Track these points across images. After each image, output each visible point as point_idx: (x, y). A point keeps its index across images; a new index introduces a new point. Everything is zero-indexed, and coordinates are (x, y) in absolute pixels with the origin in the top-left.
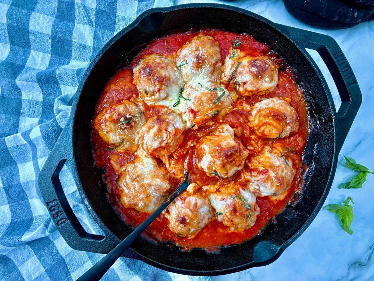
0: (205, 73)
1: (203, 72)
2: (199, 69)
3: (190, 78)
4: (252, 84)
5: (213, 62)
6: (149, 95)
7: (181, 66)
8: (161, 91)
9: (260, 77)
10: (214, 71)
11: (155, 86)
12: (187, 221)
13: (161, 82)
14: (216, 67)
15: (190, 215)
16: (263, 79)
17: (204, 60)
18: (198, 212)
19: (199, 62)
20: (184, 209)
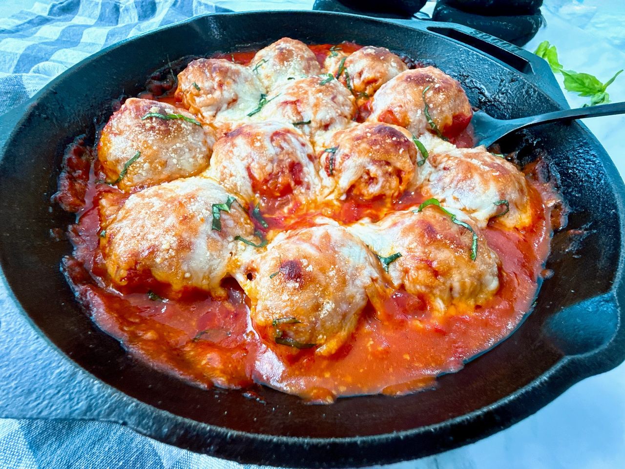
0: (295, 68)
1: (292, 66)
2: (285, 62)
3: (274, 80)
4: (373, 69)
5: (306, 56)
6: (202, 92)
7: (256, 68)
8: (225, 87)
9: (383, 59)
10: (309, 67)
11: (213, 80)
12: (307, 269)
13: (224, 72)
14: (311, 63)
15: (316, 255)
16: (388, 62)
17: (290, 51)
18: (336, 252)
19: (282, 52)
20: (297, 244)
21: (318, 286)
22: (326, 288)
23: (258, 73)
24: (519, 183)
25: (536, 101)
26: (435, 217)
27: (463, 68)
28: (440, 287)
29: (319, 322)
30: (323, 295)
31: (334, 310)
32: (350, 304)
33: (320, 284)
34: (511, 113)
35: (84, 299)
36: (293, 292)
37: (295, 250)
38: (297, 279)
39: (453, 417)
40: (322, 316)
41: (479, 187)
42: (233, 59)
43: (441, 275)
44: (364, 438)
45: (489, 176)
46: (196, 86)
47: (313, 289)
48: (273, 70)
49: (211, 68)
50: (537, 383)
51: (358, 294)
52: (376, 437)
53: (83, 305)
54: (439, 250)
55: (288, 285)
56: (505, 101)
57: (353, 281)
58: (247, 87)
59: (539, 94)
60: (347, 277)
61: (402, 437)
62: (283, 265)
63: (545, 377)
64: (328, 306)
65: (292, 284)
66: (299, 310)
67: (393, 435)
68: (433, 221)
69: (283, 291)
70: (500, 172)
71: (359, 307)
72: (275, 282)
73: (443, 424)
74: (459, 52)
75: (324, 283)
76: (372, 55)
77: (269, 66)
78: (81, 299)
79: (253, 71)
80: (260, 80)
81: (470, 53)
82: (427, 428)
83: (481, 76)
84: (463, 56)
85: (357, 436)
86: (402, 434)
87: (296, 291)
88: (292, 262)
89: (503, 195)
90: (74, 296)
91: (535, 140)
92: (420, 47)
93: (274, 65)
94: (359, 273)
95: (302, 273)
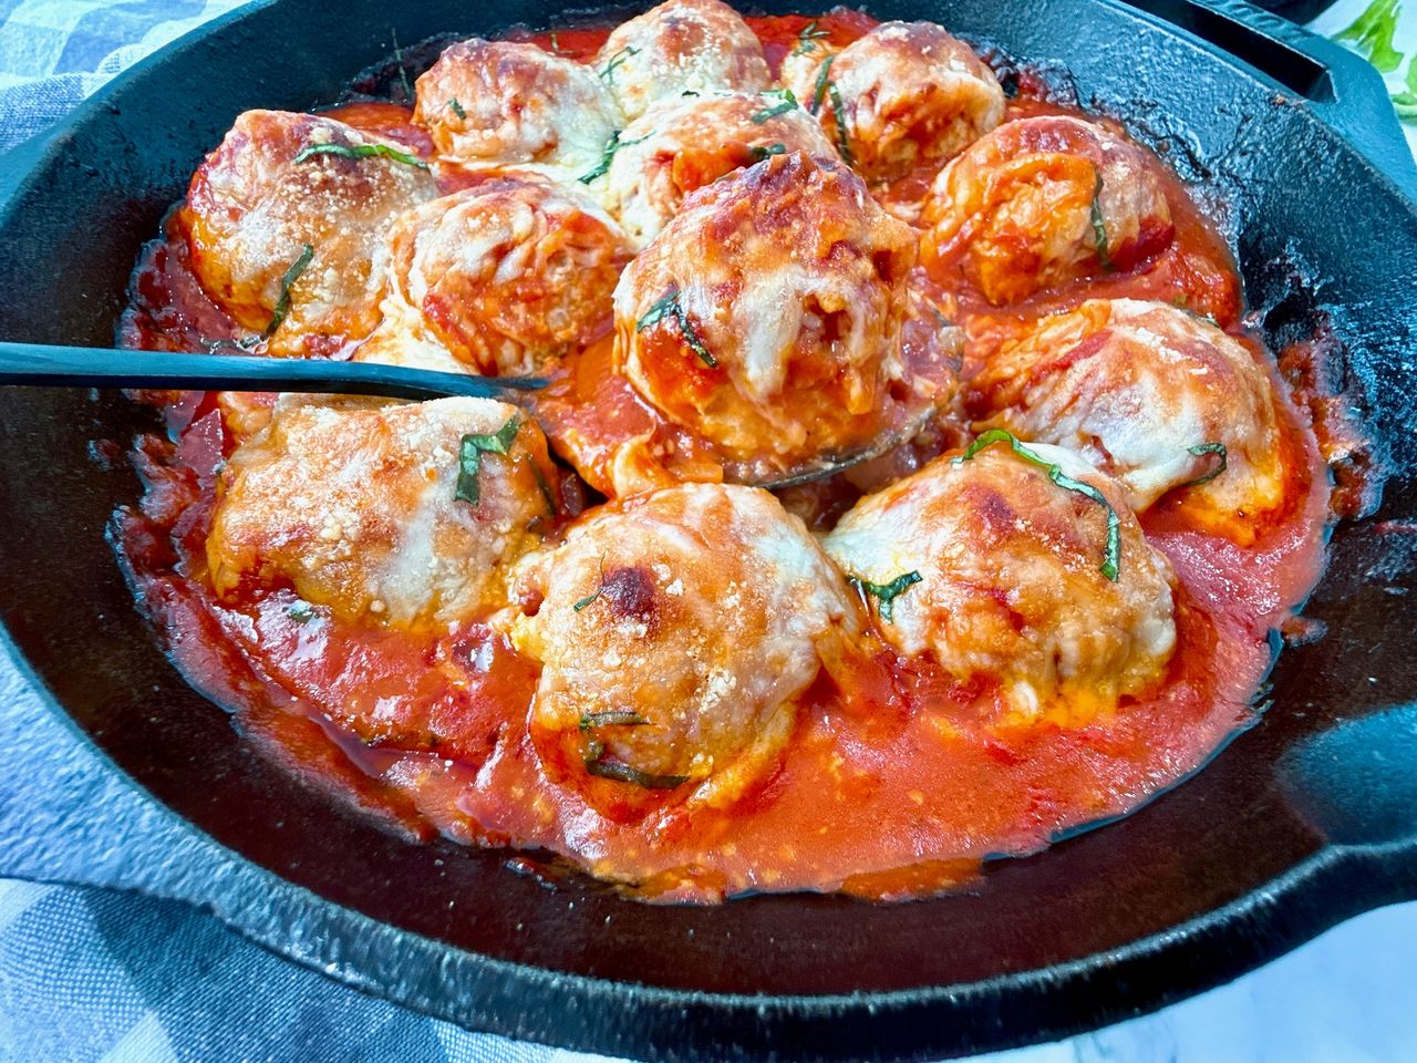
0: (705, 72)
1: (699, 68)
2: (681, 55)
5: (735, 42)
6: (469, 122)
7: (610, 70)
8: (526, 114)
9: (928, 53)
10: (742, 71)
11: (500, 94)
12: (669, 590)
13: (527, 76)
14: (748, 61)
15: (690, 556)
16: (942, 62)
17: (695, 27)
18: (742, 548)
19: (675, 29)
20: (646, 526)
21: (695, 632)
22: (714, 639)
23: (612, 82)
24: (1257, 394)
25: (1334, 176)
26: (1007, 473)
27: (1143, 84)
28: (1028, 656)
29: (696, 722)
30: (708, 656)
31: (736, 692)
32: (775, 677)
33: (701, 629)
34: (1262, 206)
35: (155, 609)
36: (632, 646)
37: (640, 541)
38: (642, 613)
39: (1011, 971)
40: (704, 708)
41: (1153, 408)
42: (555, 45)
43: (1029, 624)
44: (777, 1001)
45: (1181, 377)
46: (457, 108)
47: (683, 639)
48: (650, 74)
49: (495, 63)
50: (1243, 906)
51: (795, 653)
52: (807, 1003)
53: (151, 622)
54: (1024, 560)
55: (620, 629)
56: (1249, 175)
57: (784, 622)
58: (583, 114)
59: (1345, 155)
60: (769, 611)
61: (871, 1008)
62: (607, 576)
63: (1267, 895)
64: (720, 684)
65: (630, 628)
66: (647, 691)
67: (852, 1000)
68: (1001, 483)
69: (606, 645)
70: (1212, 367)
71: (796, 686)
72: (586, 620)
73: (981, 987)
74: (1136, 38)
75: (710, 626)
76: (901, 42)
77: (641, 65)
78: (149, 608)
79: (601, 76)
80: (616, 99)
81: (1167, 43)
82: (939, 992)
83: (1190, 104)
84: (1148, 51)
85: (760, 994)
86: (874, 1001)
87: (640, 644)
88: (630, 571)
89: (1213, 428)
90: (132, 600)
91: (1317, 281)
92: (1033, 24)
93: (654, 62)
94: (798, 601)
95: (656, 600)
